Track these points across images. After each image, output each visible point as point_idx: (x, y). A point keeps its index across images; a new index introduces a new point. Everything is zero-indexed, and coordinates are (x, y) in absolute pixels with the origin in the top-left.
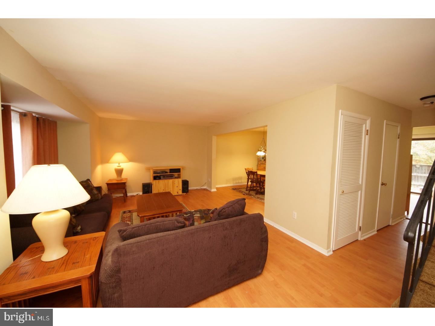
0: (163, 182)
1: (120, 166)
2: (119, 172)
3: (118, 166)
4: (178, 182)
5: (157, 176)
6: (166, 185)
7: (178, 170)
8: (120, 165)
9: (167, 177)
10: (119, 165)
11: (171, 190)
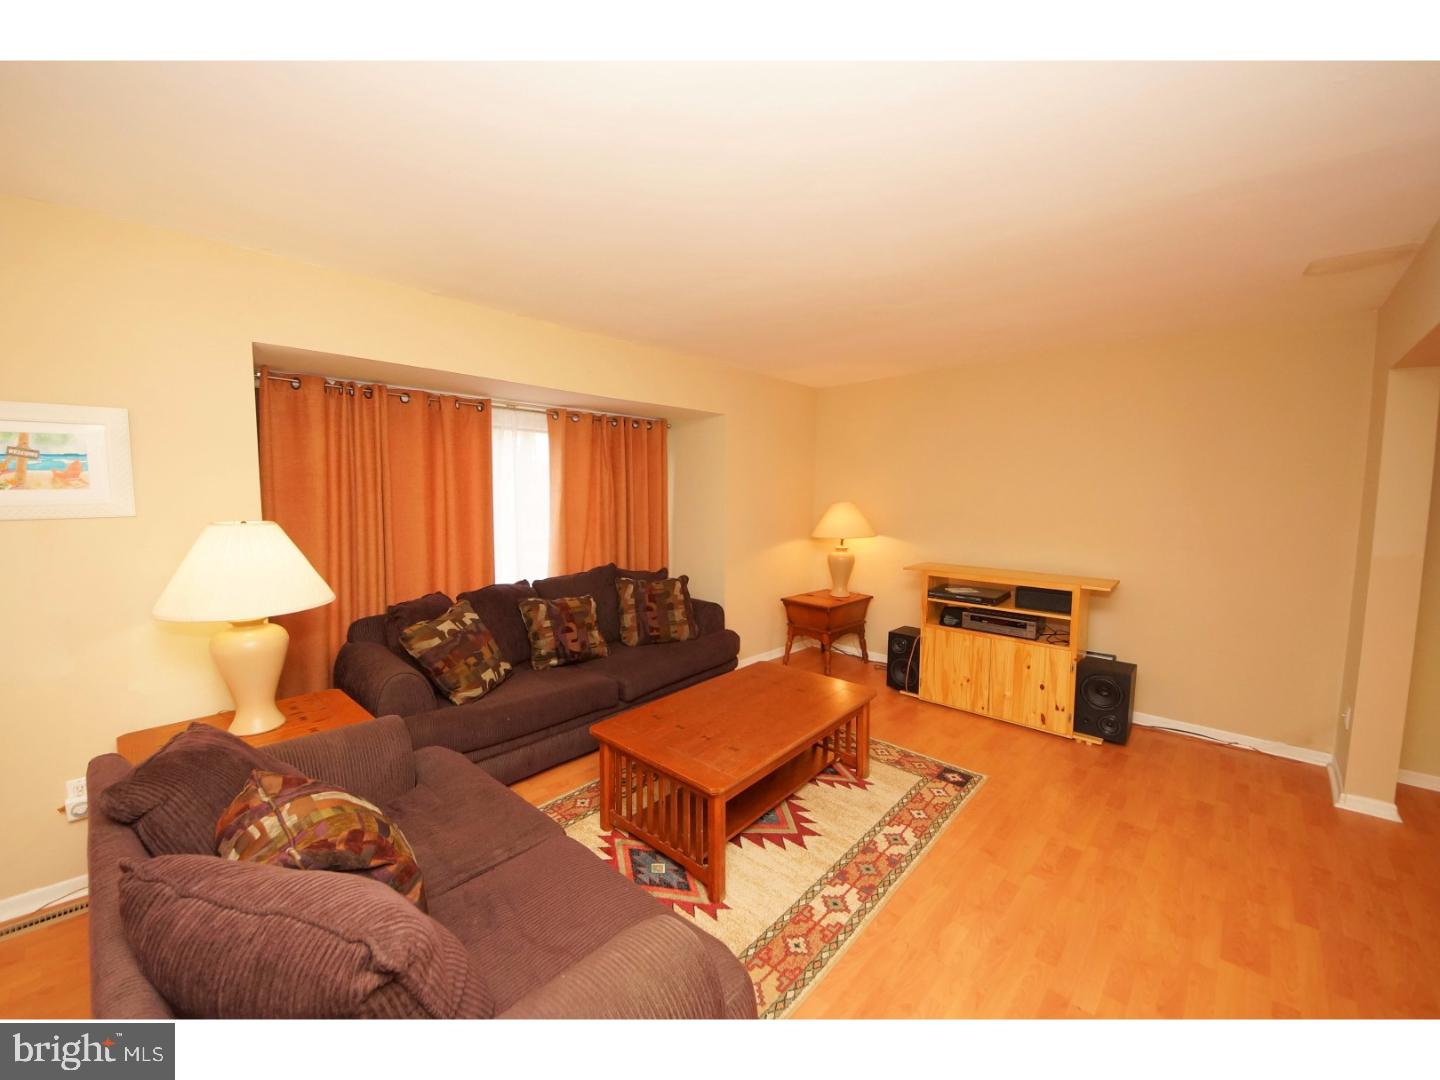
0: (967, 643)
1: (845, 550)
2: (842, 569)
3: (838, 550)
4: (1052, 663)
5: (948, 610)
6: (980, 661)
7: (1060, 600)
8: (845, 546)
9: (990, 621)
10: (842, 543)
11: (1008, 693)
